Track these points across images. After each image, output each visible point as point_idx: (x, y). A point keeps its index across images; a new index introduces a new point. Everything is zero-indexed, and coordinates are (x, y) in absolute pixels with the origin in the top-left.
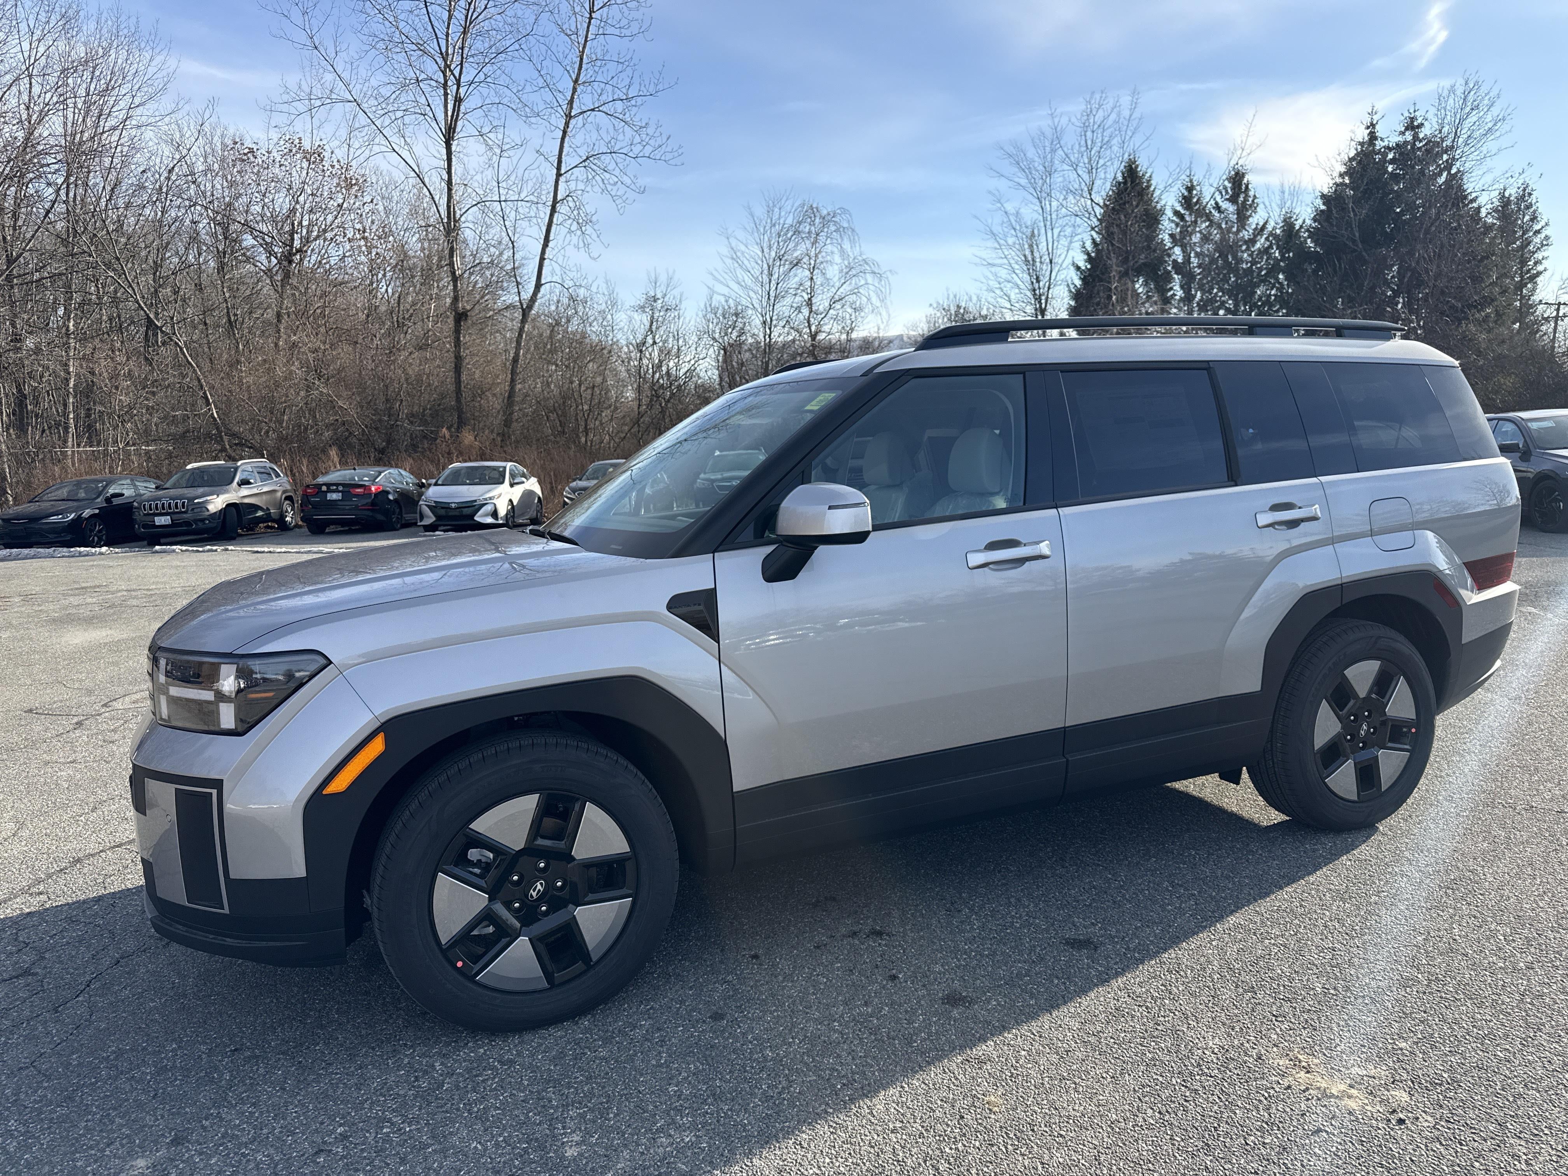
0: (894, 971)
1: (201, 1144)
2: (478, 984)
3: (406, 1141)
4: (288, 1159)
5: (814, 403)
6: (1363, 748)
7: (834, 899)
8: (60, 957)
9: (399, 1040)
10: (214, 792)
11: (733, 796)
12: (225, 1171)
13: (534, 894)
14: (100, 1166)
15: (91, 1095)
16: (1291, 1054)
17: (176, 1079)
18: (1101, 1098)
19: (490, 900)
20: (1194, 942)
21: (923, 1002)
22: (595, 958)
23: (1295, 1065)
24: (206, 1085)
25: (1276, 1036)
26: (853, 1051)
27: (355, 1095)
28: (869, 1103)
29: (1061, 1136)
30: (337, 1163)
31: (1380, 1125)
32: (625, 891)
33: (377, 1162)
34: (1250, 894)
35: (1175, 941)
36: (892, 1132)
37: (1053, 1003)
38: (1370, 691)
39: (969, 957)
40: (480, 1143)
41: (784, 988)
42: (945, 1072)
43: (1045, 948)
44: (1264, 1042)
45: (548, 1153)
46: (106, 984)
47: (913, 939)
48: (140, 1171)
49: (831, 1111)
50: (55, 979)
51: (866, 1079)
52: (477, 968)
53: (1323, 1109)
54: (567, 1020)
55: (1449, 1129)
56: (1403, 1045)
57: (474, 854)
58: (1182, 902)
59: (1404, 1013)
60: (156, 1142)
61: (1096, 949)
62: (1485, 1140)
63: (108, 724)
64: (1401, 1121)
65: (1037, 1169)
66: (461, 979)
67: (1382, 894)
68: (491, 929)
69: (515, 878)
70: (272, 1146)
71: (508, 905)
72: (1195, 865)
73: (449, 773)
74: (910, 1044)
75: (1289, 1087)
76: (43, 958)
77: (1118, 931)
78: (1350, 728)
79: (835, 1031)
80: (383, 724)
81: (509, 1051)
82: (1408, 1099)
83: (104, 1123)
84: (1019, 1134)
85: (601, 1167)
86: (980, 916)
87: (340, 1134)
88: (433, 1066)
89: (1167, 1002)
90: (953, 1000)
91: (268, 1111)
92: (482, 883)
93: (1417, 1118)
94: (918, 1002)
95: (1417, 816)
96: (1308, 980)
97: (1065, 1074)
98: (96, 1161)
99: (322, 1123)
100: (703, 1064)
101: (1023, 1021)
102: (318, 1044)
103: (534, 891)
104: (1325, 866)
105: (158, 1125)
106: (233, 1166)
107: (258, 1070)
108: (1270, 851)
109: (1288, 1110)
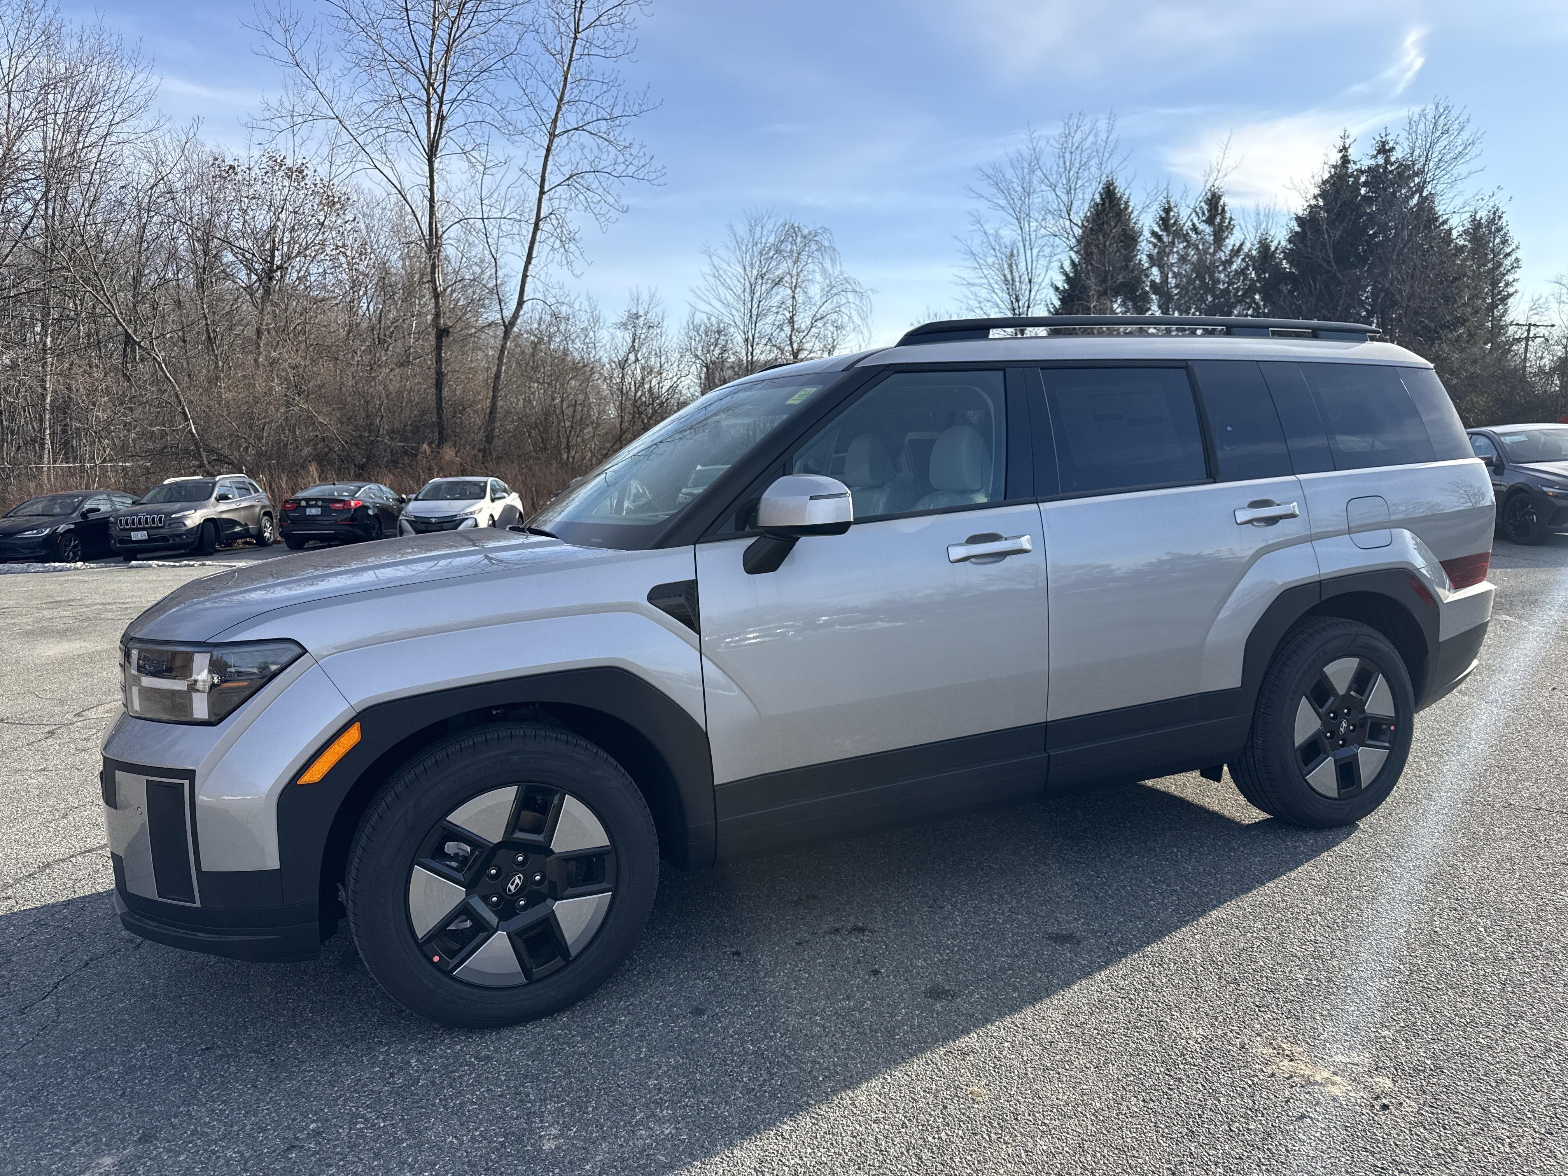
0: (877, 966)
1: (169, 1141)
2: (455, 979)
3: (380, 1136)
4: (259, 1155)
5: (795, 397)
6: (1342, 746)
7: (816, 897)
8: (27, 959)
9: (374, 1038)
10: (186, 783)
11: (714, 790)
12: (194, 1168)
13: (512, 888)
14: (64, 1164)
15: (57, 1095)
16: (1274, 1043)
17: (145, 1078)
18: (1085, 1087)
19: (467, 893)
20: (1177, 936)
21: (905, 996)
22: (574, 952)
23: (1278, 1053)
24: (175, 1084)
25: (1259, 1026)
26: (835, 1044)
27: (329, 1091)
28: (851, 1095)
29: (1045, 1124)
30: (309, 1158)
31: (1364, 1111)
32: (604, 885)
33: (350, 1158)
34: (1232, 890)
35: (1158, 935)
36: (875, 1122)
37: (1035, 997)
38: (1350, 689)
39: (952, 952)
40: (456, 1137)
41: (765, 984)
42: (928, 1064)
43: (1028, 943)
44: (1248, 1031)
45: (525, 1146)
46: (74, 985)
47: (896, 935)
48: (106, 1168)
49: (813, 1102)
50: (22, 981)
51: (848, 1071)
52: (453, 962)
53: (1307, 1096)
54: (546, 1016)
55: (1433, 1113)
56: (1386, 1033)
57: (451, 847)
58: (1164, 898)
59: (1387, 1003)
60: (123, 1140)
61: (1079, 943)
62: (1468, 1124)
63: (80, 733)
64: (1385, 1107)
65: (1020, 1157)
66: (438, 974)
67: (1363, 889)
68: (468, 924)
69: (493, 871)
70: (242, 1143)
71: (486, 899)
72: (1177, 862)
73: (426, 764)
74: (892, 1036)
75: (1273, 1075)
76: (10, 961)
77: (1101, 926)
78: (1329, 725)
79: (818, 1025)
80: (359, 713)
81: (485, 1047)
82: (1391, 1086)
83: (70, 1123)
84: (1002, 1124)
85: (579, 1159)
86: (963, 912)
87: (313, 1130)
88: (409, 1062)
89: (1150, 994)
90: (936, 993)
91: (239, 1108)
92: (460, 876)
93: (1401, 1104)
94: (901, 996)
95: (1397, 814)
96: (1291, 971)
97: (1048, 1065)
98: (61, 1160)
99: (294, 1120)
100: (683, 1059)
101: (1006, 1014)
102: (291, 1042)
103: (512, 884)
104: (1306, 862)
105: (127, 1123)
106: (203, 1163)
107: (229, 1068)
108: (1252, 849)
109: (1272, 1097)
